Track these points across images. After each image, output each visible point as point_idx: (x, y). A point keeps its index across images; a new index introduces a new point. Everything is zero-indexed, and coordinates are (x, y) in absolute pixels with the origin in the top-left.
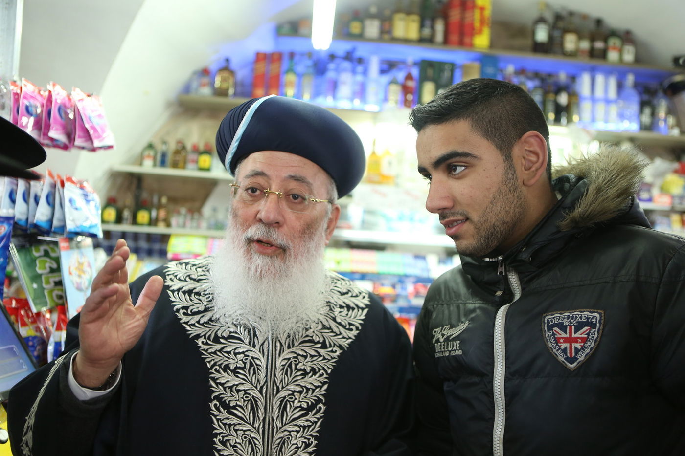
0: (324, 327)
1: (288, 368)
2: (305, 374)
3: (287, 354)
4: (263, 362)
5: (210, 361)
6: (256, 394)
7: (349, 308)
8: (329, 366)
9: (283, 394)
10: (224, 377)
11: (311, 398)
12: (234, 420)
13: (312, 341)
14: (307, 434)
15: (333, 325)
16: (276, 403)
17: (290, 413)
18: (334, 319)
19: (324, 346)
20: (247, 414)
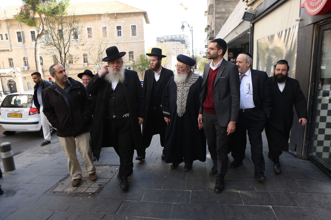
0: (191, 81)
1: (185, 86)
2: (187, 87)
3: (185, 85)
4: (182, 86)
5: (177, 86)
6: (181, 89)
7: (195, 78)
8: (190, 86)
9: (184, 89)
10: (179, 88)
11: (187, 90)
12: (179, 92)
13: (189, 83)
14: (187, 94)
15: (192, 81)
16: (183, 90)
17: (185, 91)
18: (192, 80)
19: (190, 83)
20: (180, 91)
